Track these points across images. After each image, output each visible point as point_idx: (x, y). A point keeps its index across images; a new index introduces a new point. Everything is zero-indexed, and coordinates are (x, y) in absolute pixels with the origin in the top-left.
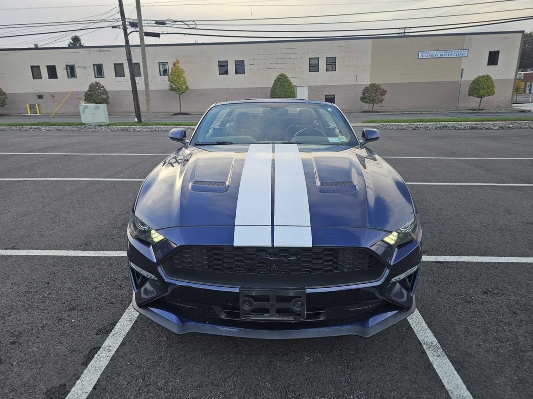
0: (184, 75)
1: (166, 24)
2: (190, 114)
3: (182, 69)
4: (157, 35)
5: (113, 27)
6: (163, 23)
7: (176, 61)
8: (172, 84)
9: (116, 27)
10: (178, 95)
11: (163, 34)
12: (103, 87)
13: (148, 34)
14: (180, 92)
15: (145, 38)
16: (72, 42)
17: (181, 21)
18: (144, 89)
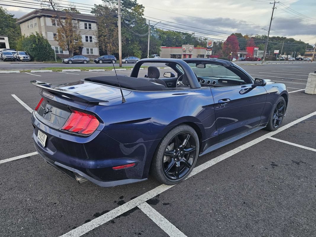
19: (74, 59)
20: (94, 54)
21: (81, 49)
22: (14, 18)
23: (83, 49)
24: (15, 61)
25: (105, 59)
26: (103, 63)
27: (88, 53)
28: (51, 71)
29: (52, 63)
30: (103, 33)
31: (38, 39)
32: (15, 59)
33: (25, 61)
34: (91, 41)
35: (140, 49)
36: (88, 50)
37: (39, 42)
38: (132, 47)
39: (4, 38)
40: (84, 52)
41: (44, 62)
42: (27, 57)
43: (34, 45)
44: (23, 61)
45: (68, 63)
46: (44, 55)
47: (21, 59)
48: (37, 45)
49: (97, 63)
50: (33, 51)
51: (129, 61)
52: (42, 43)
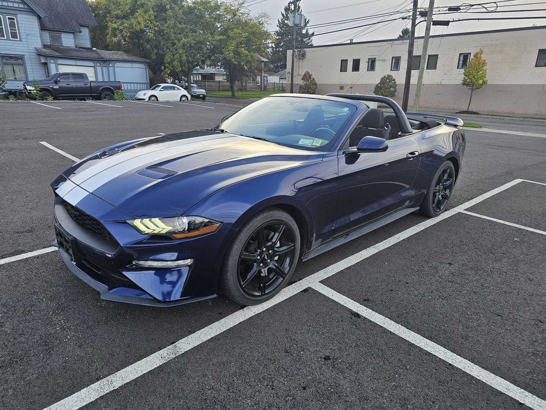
0: (485, 68)
1: (460, 9)
2: (479, 114)
3: (485, 61)
4: (446, 23)
5: (403, 19)
6: (456, 9)
7: (479, 51)
8: (467, 78)
9: (406, 18)
10: (470, 91)
11: (453, 21)
12: (394, 80)
13: (436, 23)
14: (474, 87)
15: (432, 27)
16: (402, 35)
17: (479, 5)
18: (416, 83)
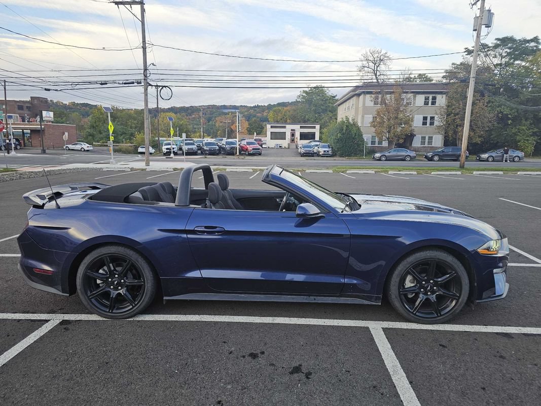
19: (392, 154)
20: (433, 145)
21: (410, 137)
22: (336, 98)
23: (415, 137)
24: (313, 157)
25: (446, 153)
26: (441, 160)
27: (423, 143)
28: (330, 171)
29: (357, 159)
30: (453, 109)
31: (347, 126)
32: (314, 153)
33: (324, 156)
34: (432, 124)
35: (534, 134)
36: (423, 138)
37: (346, 130)
38: (514, 131)
39: (315, 127)
40: (417, 143)
41: (347, 158)
42: (328, 151)
43: (339, 135)
44: (322, 156)
45: (380, 160)
46: (350, 148)
47: (320, 153)
48: (343, 134)
49: (429, 161)
50: (337, 142)
51: (496, 157)
52: (350, 131)
